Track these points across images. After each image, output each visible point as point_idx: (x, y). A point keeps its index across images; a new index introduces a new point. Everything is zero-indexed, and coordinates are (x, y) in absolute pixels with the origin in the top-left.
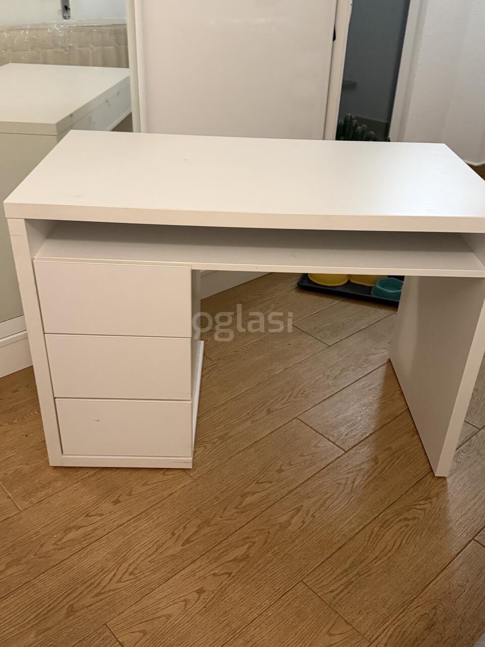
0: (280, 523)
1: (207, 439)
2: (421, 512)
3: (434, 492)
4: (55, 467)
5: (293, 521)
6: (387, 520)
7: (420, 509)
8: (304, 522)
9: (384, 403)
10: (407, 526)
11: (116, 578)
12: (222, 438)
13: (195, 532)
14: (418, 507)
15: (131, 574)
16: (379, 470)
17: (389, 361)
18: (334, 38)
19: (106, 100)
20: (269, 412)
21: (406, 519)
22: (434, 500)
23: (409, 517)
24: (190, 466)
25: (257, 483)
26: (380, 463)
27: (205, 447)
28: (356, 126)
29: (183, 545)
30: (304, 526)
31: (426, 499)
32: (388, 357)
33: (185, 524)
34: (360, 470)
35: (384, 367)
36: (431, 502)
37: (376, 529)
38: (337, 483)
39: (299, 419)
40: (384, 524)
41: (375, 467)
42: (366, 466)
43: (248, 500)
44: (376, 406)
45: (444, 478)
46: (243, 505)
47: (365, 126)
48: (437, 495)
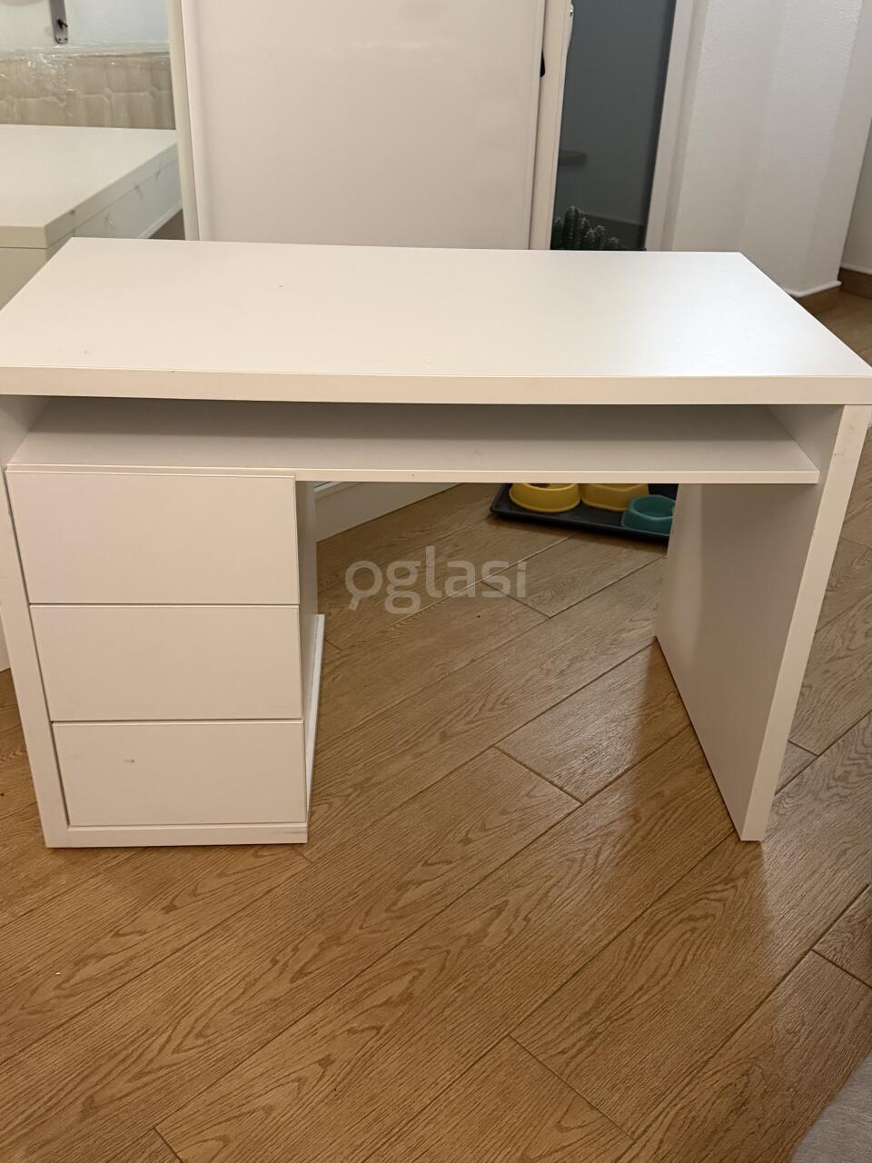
0: (468, 934)
1: (332, 790)
2: (718, 904)
3: (739, 869)
4: (56, 850)
5: (492, 929)
6: (658, 921)
7: (715, 900)
8: (510, 931)
9: (648, 715)
10: (693, 930)
11: (174, 1044)
12: (361, 787)
13: (315, 957)
14: (712, 896)
15: (199, 1035)
16: (640, 833)
17: (656, 640)
18: (543, 72)
19: (135, 186)
20: (444, 737)
21: (691, 918)
22: (740, 882)
23: (697, 913)
24: (303, 839)
25: (426, 864)
26: (643, 820)
27: (330, 805)
28: (586, 228)
29: (292, 981)
30: (511, 938)
31: (727, 881)
32: (653, 635)
33: (297, 942)
34: (608, 835)
35: (647, 652)
36: (735, 887)
37: (640, 938)
38: (568, 860)
39: (497, 748)
40: (653, 927)
41: (635, 828)
42: (618, 828)
43: (412, 895)
44: (634, 720)
45: (757, 844)
46: (400, 904)
47: (602, 228)
48: (746, 873)
